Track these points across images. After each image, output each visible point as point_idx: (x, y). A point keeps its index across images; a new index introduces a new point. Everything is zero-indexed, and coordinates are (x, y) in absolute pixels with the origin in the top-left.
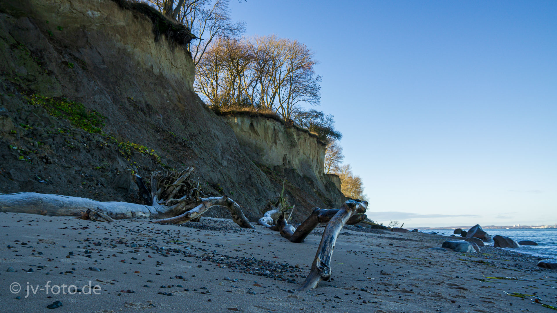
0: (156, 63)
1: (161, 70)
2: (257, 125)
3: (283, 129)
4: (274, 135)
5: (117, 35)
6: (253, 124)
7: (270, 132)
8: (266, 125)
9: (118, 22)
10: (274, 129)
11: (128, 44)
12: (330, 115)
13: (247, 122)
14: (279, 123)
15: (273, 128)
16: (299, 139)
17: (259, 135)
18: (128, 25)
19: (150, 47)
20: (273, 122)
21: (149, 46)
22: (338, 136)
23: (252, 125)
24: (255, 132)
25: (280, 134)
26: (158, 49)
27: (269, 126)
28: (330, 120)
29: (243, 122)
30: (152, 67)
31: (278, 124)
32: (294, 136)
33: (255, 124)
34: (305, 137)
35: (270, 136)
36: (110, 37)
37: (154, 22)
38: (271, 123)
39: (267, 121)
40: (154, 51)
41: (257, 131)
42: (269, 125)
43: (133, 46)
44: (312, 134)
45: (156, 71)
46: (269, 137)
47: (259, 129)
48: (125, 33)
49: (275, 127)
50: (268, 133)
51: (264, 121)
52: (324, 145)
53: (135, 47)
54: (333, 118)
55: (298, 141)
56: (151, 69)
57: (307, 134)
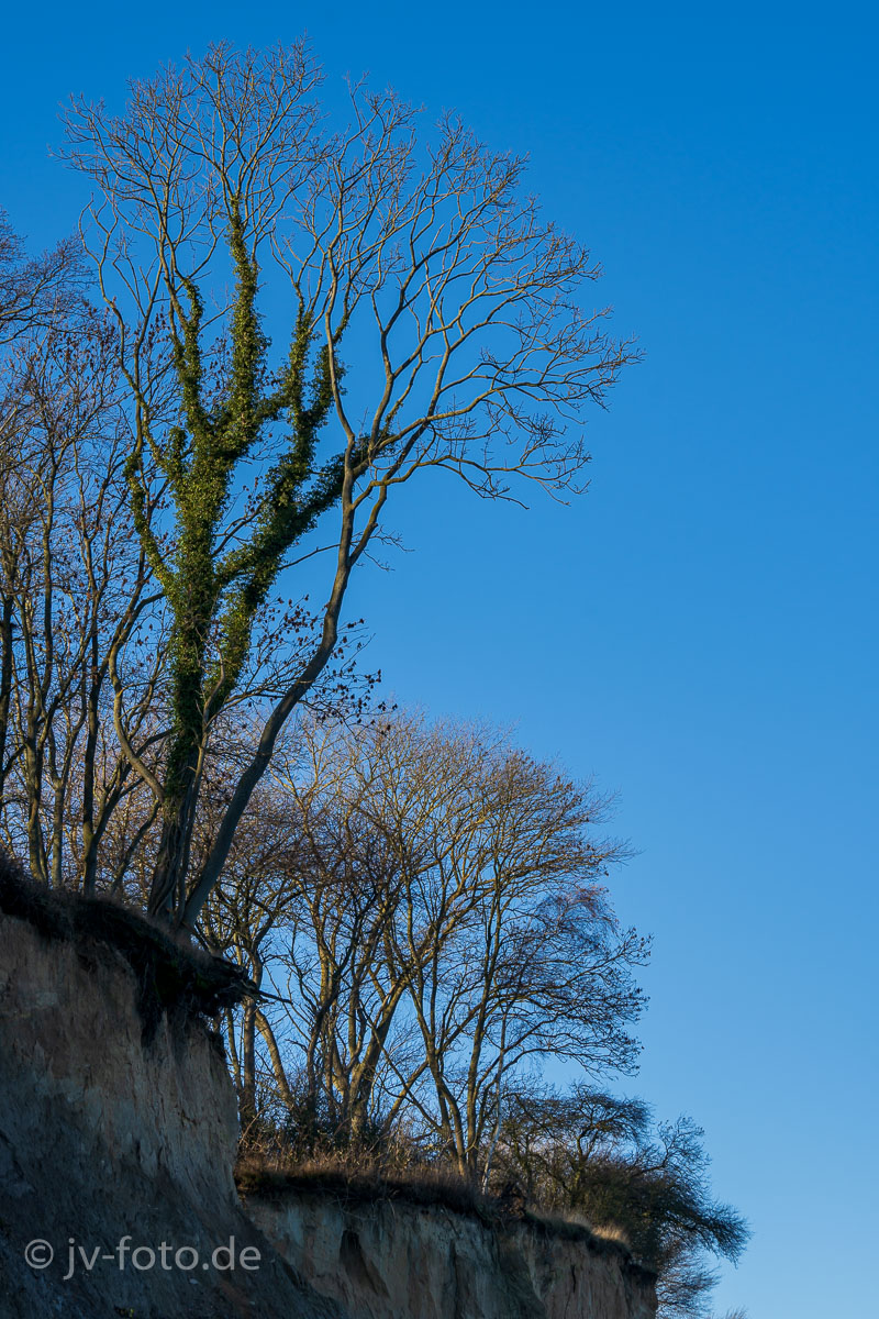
0: (147, 1129)
1: (163, 1153)
2: (377, 1241)
3: (486, 1249)
4: (451, 1288)
5: (38, 1046)
6: (357, 1237)
7: (436, 1272)
8: (415, 1240)
9: (38, 995)
10: (454, 1257)
11: (68, 1075)
12: (685, 1122)
13: (330, 1227)
14: (474, 1226)
15: (446, 1251)
16: (547, 1280)
17: (385, 1293)
18: (65, 999)
19: (131, 1071)
20: (447, 1224)
21: (127, 1067)
22: (725, 1233)
23: (351, 1241)
24: (367, 1276)
25: (481, 1282)
26: (151, 1070)
27: (429, 1246)
28: (684, 1153)
29: (314, 1229)
30: (138, 1148)
31: (468, 1231)
32: (528, 1271)
33: (366, 1238)
34: (573, 1268)
35: (436, 1293)
36: (20, 1061)
37: (139, 972)
38: (439, 1230)
39: (421, 1220)
40: (140, 1086)
41: (376, 1271)
42: (430, 1241)
43: (82, 1080)
44: (602, 1240)
45: (149, 1162)
46: (430, 1299)
47: (384, 1259)
48: (58, 1035)
49: (457, 1248)
50: (425, 1280)
51: (407, 1219)
52: (650, 1278)
53: (88, 1081)
54: (698, 1140)
55: (544, 1290)
56: (133, 1160)
57: (583, 1246)
